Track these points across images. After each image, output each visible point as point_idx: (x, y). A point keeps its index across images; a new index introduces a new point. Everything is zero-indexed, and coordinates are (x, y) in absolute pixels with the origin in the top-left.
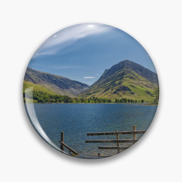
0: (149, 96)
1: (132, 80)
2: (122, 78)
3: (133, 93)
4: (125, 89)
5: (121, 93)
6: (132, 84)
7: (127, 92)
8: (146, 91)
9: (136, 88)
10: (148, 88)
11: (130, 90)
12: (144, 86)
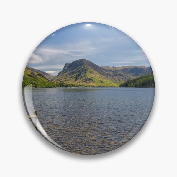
0: (102, 83)
1: (91, 74)
2: (86, 73)
3: (94, 82)
4: (90, 79)
5: (88, 82)
6: (92, 77)
7: (91, 81)
8: (100, 81)
9: (95, 79)
10: (101, 79)
11: (92, 80)
12: (98, 78)
